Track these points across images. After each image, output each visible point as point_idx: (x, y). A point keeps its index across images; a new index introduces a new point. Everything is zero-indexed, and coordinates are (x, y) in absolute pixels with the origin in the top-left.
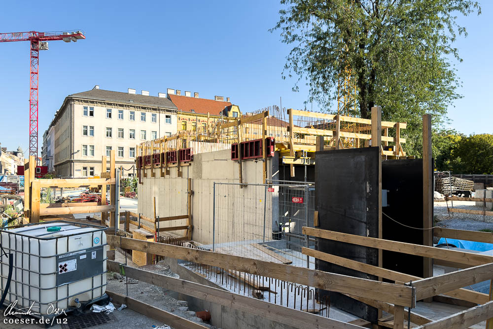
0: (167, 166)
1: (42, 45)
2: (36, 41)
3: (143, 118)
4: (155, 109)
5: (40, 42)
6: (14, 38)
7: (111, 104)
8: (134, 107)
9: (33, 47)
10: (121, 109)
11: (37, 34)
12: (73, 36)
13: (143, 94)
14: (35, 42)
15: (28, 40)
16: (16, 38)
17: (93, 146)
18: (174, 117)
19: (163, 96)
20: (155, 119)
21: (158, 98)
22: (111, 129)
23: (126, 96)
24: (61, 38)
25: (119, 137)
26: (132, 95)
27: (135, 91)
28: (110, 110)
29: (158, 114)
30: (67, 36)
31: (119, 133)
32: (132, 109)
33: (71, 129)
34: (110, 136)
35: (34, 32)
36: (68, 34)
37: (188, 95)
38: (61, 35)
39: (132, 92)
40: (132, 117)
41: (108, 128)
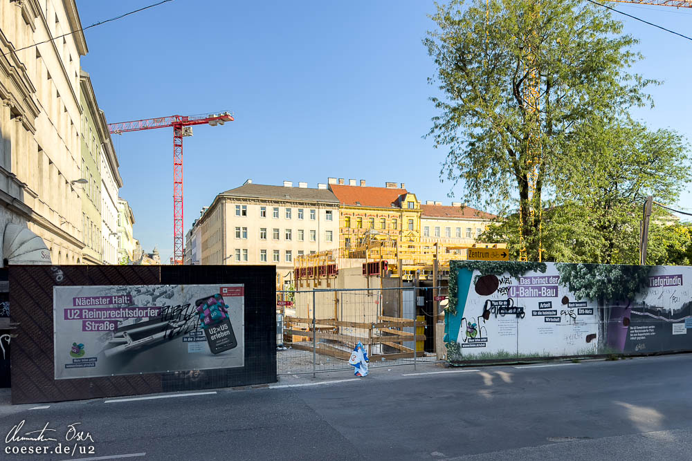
0: (319, 278)
1: (186, 131)
2: (179, 126)
3: (301, 216)
4: (314, 205)
5: (183, 127)
6: (155, 125)
7: (265, 201)
8: (290, 203)
9: (176, 133)
10: (276, 206)
11: (181, 118)
12: (220, 118)
13: (301, 186)
14: (178, 128)
15: (170, 126)
16: (158, 124)
17: (247, 250)
18: (335, 212)
19: (323, 187)
20: (314, 215)
21: (317, 189)
22: (265, 229)
23: (281, 190)
24: (206, 121)
25: (274, 238)
26: (288, 188)
27: (291, 183)
28: (264, 208)
29: (317, 210)
30: (213, 119)
31: (274, 234)
32: (288, 206)
33: (223, 231)
34: (265, 238)
35: (177, 117)
36: (215, 116)
37: (353, 183)
38: (206, 119)
39: (288, 184)
40: (289, 215)
41: (262, 229)
